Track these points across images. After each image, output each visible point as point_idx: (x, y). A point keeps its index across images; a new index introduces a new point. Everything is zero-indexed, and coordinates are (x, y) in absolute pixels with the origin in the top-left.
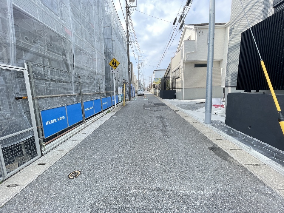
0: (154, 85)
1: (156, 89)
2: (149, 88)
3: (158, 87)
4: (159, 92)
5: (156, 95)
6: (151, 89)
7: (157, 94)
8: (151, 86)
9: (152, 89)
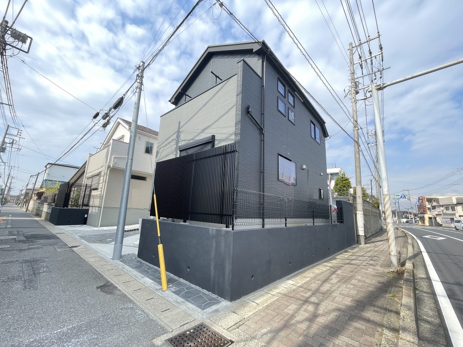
0: (40, 195)
1: (42, 203)
2: (22, 197)
3: (49, 200)
4: (50, 211)
5: (40, 217)
6: (27, 202)
7: (44, 215)
8: (30, 195)
9: (32, 203)
